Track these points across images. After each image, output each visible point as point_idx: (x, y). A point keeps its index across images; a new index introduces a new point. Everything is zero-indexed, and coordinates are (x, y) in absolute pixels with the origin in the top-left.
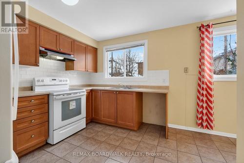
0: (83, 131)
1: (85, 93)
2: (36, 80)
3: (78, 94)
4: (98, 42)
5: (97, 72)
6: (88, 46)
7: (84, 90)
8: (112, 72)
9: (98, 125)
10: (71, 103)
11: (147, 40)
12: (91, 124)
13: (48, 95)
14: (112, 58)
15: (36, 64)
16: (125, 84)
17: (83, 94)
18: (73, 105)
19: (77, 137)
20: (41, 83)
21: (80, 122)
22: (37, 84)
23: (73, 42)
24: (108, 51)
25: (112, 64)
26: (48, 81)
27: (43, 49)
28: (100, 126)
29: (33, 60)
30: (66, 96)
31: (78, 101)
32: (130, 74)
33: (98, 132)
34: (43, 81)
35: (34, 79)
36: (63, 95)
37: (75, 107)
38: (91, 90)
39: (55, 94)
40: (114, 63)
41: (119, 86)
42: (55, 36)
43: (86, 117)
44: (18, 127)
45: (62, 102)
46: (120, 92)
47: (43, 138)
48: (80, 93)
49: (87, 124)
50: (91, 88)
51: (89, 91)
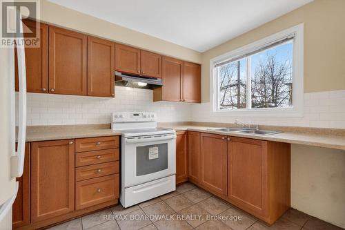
0: (170, 196)
1: (175, 136)
2: (114, 115)
3: (163, 137)
4: (202, 54)
5: (200, 102)
6: (183, 62)
7: (174, 131)
8: (239, 101)
9: (195, 191)
10: (151, 150)
11: (302, 25)
12: (185, 186)
13: (120, 137)
14: (239, 80)
15: (111, 94)
16: (250, 122)
17: (171, 136)
18: (154, 154)
19: (158, 205)
20: (120, 120)
21: (165, 181)
22: (114, 120)
23: (161, 58)
24: (218, 65)
25: (239, 90)
26: (127, 116)
27: (119, 74)
28: (199, 193)
29: (107, 89)
30: (143, 139)
31: (163, 147)
32: (274, 105)
33: (193, 204)
34: (121, 117)
35: (112, 114)
36: (139, 137)
37: (157, 157)
38: (187, 132)
39: (127, 135)
40: (242, 88)
41: (235, 127)
42: (135, 55)
43: (177, 175)
44: (82, 176)
45: (137, 148)
46: (234, 139)
47: (112, 196)
48: (165, 135)
49: (177, 186)
50: (186, 128)
51: (183, 133)
